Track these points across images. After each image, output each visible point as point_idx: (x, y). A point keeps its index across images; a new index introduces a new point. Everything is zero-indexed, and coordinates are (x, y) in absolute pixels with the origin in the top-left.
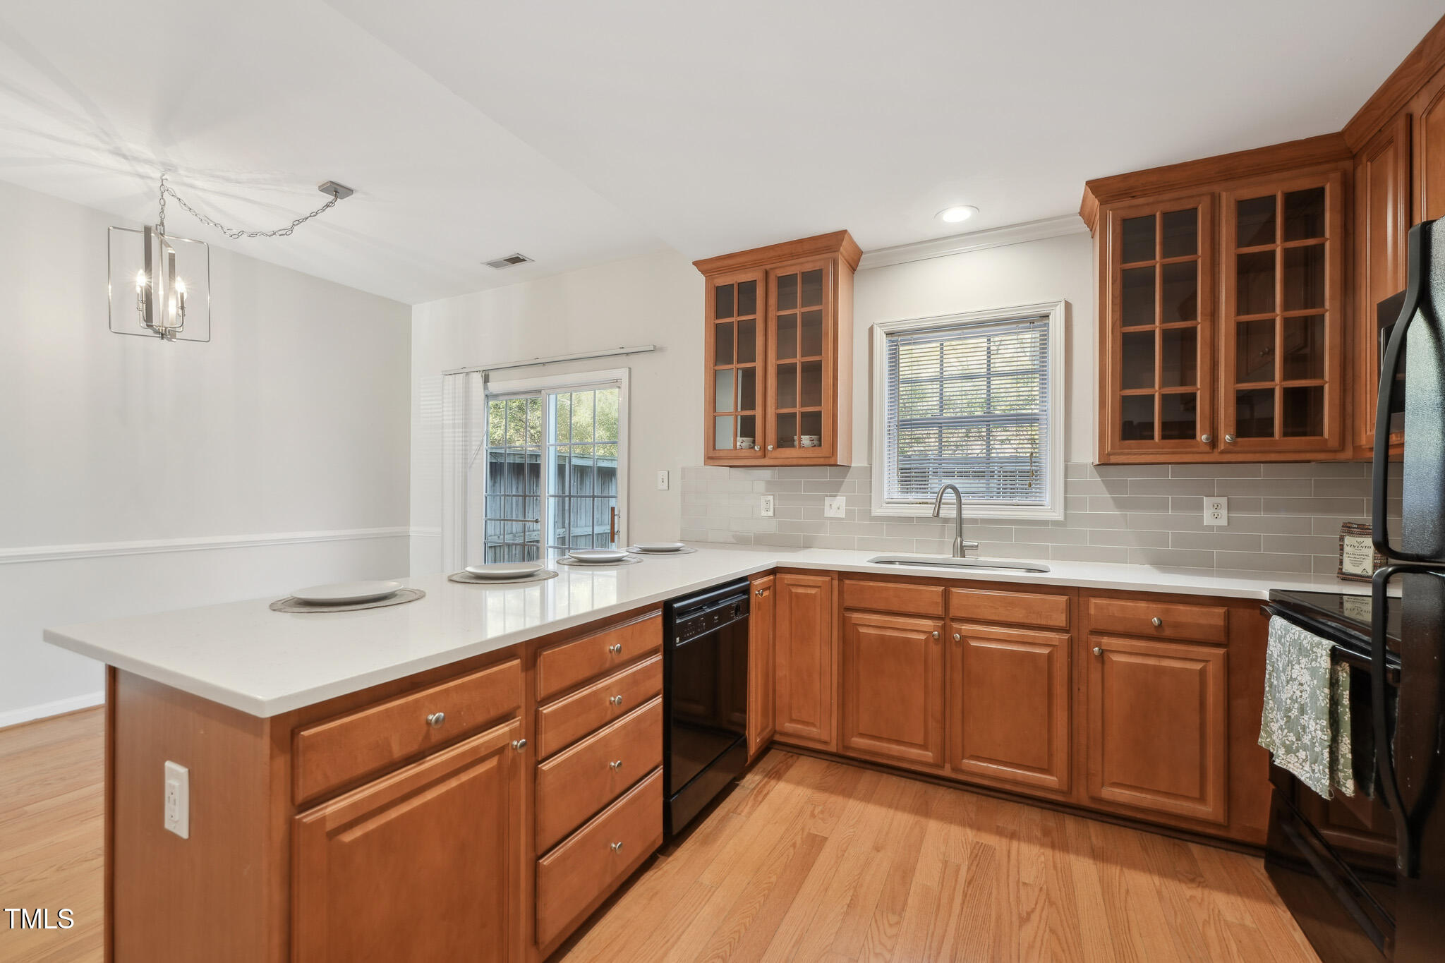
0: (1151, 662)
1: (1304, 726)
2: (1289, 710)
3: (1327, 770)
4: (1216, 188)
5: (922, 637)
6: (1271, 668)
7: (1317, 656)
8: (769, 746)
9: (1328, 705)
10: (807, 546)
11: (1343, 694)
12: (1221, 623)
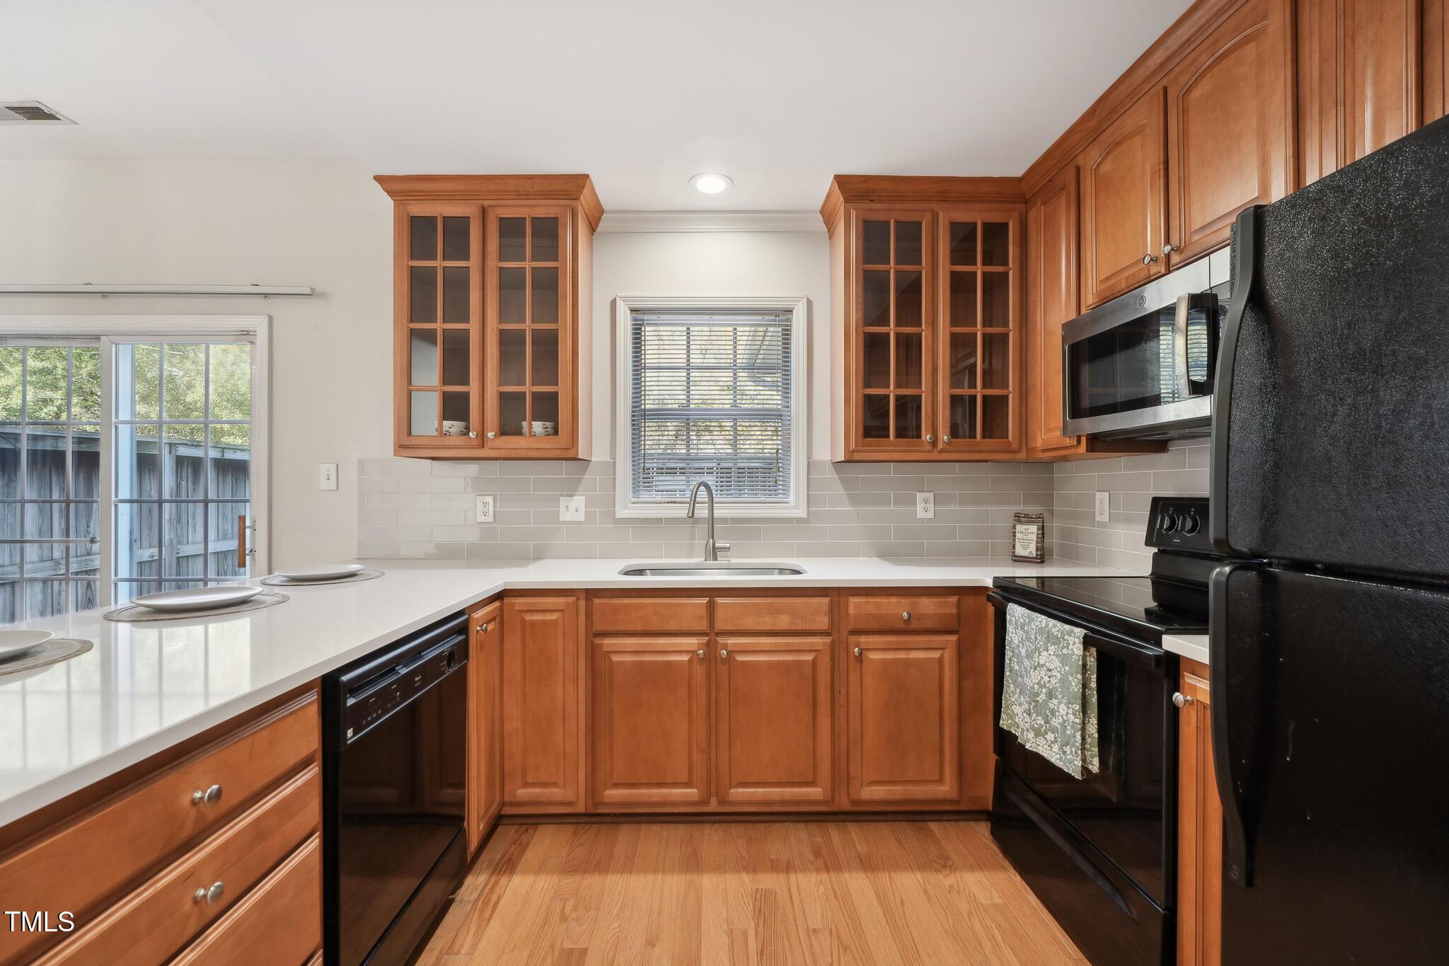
0: (901, 655)
1: (1053, 709)
2: (1037, 695)
3: (1079, 752)
4: (935, 206)
5: (685, 658)
6: (1011, 654)
7: (1068, 644)
8: (496, 823)
9: (1081, 690)
10: (538, 556)
11: (1091, 678)
12: (954, 611)
